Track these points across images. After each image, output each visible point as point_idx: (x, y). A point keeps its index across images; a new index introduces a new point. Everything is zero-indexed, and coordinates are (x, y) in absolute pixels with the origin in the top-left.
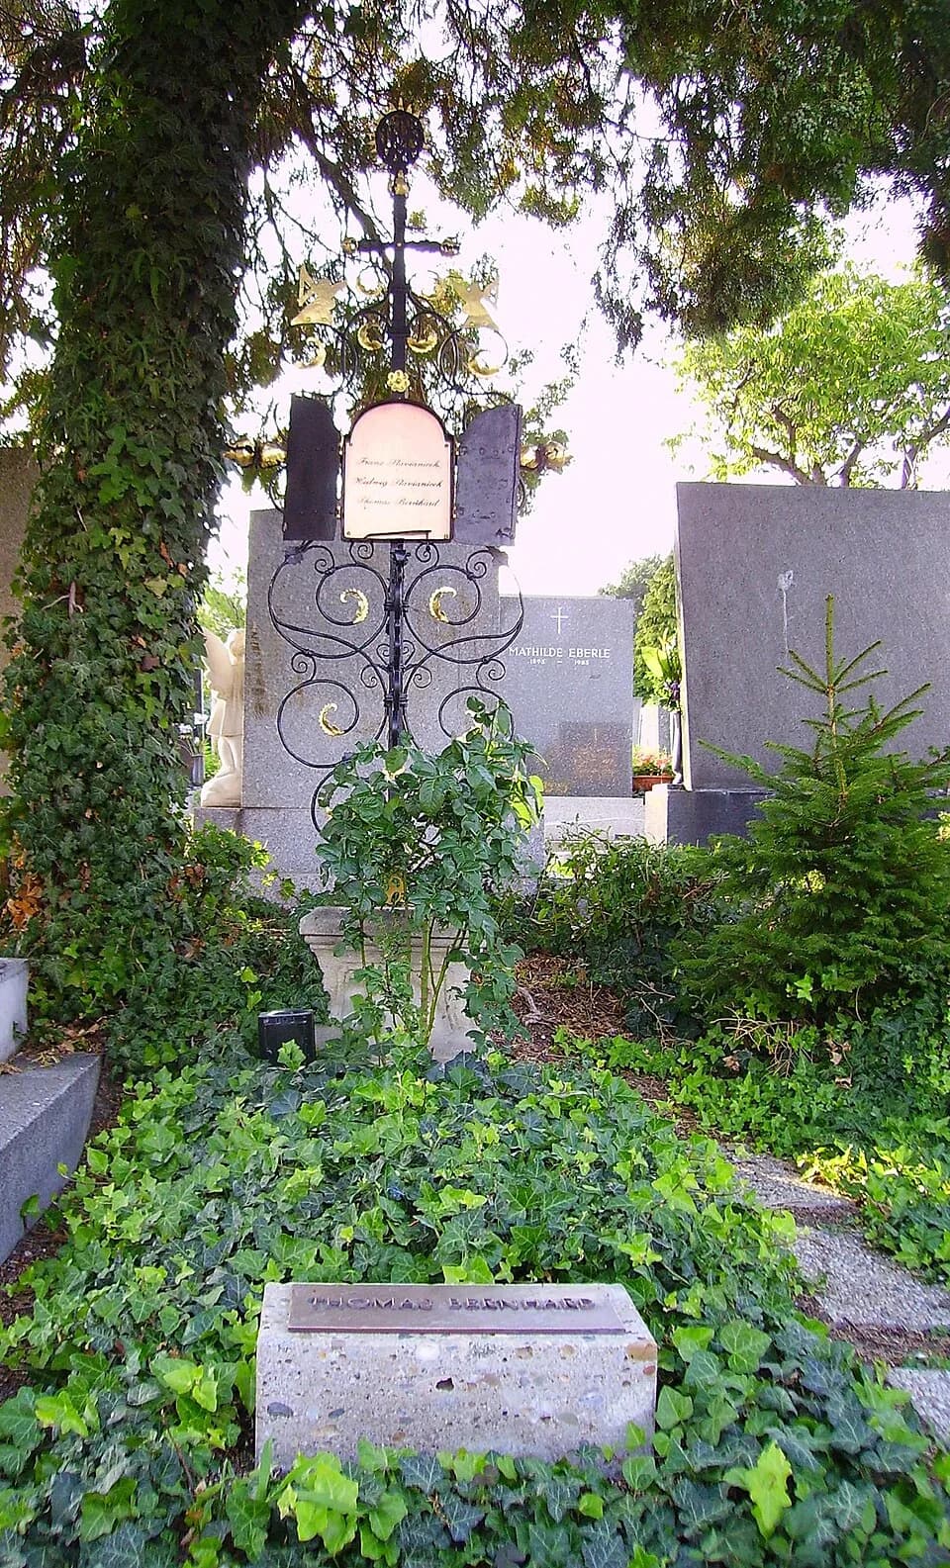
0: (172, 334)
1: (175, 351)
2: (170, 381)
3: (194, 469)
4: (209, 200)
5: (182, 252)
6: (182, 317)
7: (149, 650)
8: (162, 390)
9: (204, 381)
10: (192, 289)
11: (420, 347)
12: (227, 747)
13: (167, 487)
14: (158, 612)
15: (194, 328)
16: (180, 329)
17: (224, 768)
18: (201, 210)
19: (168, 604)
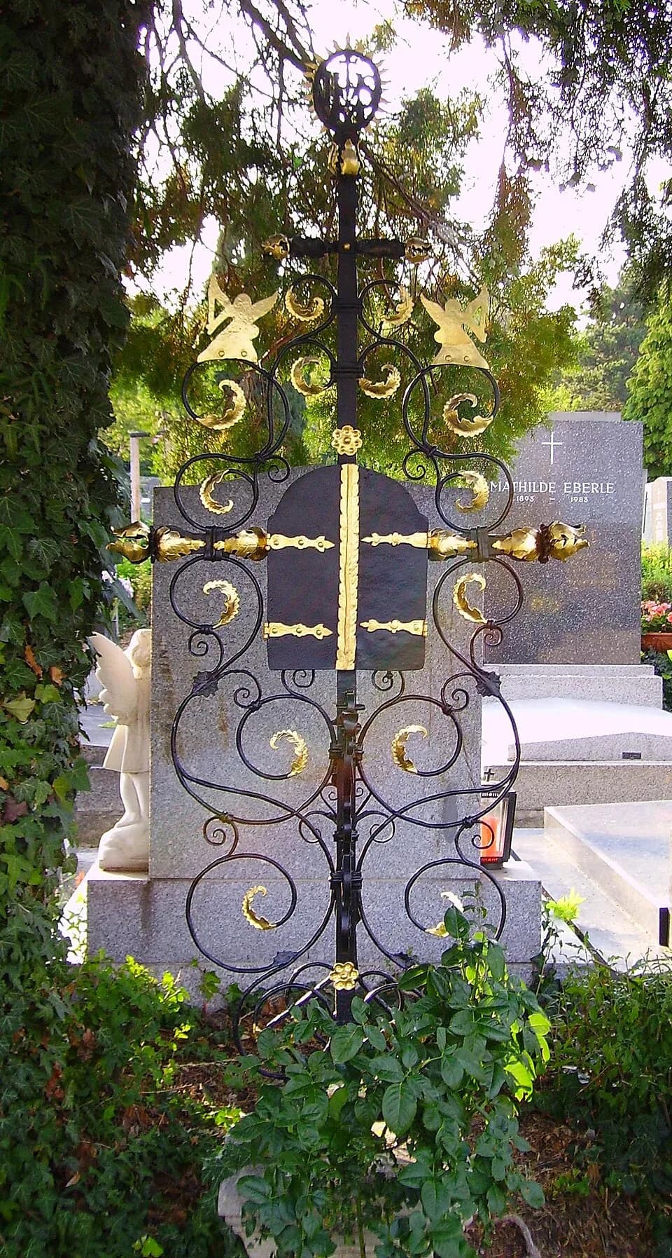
0: (34, 358)
1: (39, 382)
2: (33, 429)
3: (71, 539)
4: (81, 173)
5: (45, 249)
6: (46, 334)
7: (12, 794)
8: (21, 443)
9: (81, 413)
10: (59, 296)
11: (376, 391)
12: (130, 787)
13: (35, 575)
14: (23, 742)
15: (65, 348)
16: (45, 350)
17: (128, 815)
18: (69, 186)
19: (37, 728)
